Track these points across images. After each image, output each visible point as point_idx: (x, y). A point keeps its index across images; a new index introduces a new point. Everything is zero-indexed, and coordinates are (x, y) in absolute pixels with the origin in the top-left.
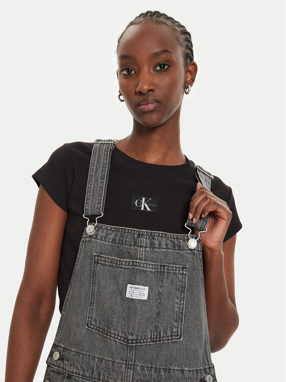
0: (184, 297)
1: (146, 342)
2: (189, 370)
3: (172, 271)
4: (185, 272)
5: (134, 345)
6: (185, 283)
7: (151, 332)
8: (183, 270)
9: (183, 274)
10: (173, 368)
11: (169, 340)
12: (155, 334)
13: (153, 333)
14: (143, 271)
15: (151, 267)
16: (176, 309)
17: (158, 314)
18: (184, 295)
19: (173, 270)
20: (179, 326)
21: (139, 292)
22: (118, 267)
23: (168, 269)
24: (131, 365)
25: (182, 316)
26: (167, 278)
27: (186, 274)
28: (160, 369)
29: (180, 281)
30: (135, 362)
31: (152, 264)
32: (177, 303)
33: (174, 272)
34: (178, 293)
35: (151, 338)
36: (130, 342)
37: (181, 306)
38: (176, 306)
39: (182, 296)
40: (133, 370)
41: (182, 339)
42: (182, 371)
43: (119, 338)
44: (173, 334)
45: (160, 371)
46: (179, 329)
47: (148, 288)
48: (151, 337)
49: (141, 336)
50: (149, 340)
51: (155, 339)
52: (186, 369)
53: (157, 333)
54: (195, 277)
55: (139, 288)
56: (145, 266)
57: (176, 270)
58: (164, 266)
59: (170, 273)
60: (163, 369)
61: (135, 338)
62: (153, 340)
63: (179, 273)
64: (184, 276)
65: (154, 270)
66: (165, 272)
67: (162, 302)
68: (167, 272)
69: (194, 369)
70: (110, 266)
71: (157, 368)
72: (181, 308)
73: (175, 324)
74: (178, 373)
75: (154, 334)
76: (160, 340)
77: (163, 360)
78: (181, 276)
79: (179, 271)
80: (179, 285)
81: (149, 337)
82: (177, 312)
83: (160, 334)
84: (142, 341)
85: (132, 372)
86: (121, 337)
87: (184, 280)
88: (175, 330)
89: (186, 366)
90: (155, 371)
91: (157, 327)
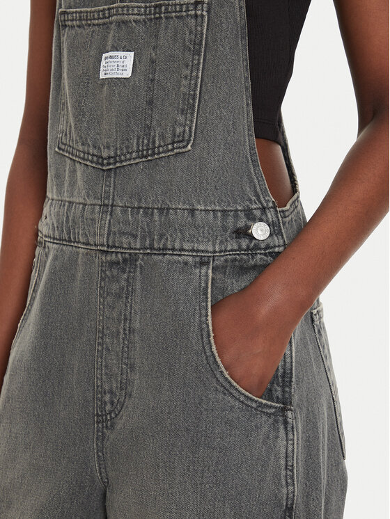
0: (199, 64)
1: (130, 160)
2: (205, 210)
3: (174, 14)
4: (199, 13)
5: (111, 167)
6: (202, 34)
7: (138, 138)
8: (195, 9)
9: (196, 16)
10: (174, 206)
11: (169, 151)
12: (146, 141)
13: (141, 140)
14: (123, 22)
15: (136, 12)
16: (182, 89)
17: (150, 102)
18: (199, 60)
19: (176, 12)
20: (188, 122)
21: (116, 64)
22: (90, 25)
23: (167, 12)
24: (107, 205)
25: (194, 102)
26: (167, 27)
27: (202, 16)
28: (153, 209)
29: (191, 32)
30: (113, 200)
31: (137, 7)
32: (186, 77)
33: (178, 14)
34: (189, 56)
35: (138, 151)
36: (105, 162)
37: (193, 82)
38: (184, 82)
39: (196, 62)
40: (111, 215)
41: (189, 147)
42: (192, 211)
43: (90, 157)
44: (176, 140)
45: (152, 214)
46: (187, 128)
47: (132, 54)
48: (138, 147)
49: (122, 149)
50: (134, 155)
51: (145, 152)
52: (199, 207)
53: (149, 141)
54: (223, 19)
55: (116, 57)
56: (125, 12)
57: (181, 11)
58: (160, 6)
59: (172, 18)
60: (157, 209)
61: (112, 154)
62: (142, 154)
63: (188, 15)
64: (199, 19)
65: (144, 17)
66: (161, 18)
67: (157, 78)
68: (166, 18)
69: (218, 208)
70: (79, 26)
71: (149, 208)
72: (193, 86)
73: (181, 118)
74: (183, 216)
75: (143, 142)
76: (154, 154)
77: (160, 192)
78: (193, 21)
79: (187, 10)
80: (190, 41)
81: (135, 148)
82: (185, 95)
83: (154, 142)
84: (123, 158)
85: (108, 218)
86: (93, 155)
87: (199, 28)
88: (179, 130)
89: (199, 202)
90: (146, 214)
91: (149, 128)
